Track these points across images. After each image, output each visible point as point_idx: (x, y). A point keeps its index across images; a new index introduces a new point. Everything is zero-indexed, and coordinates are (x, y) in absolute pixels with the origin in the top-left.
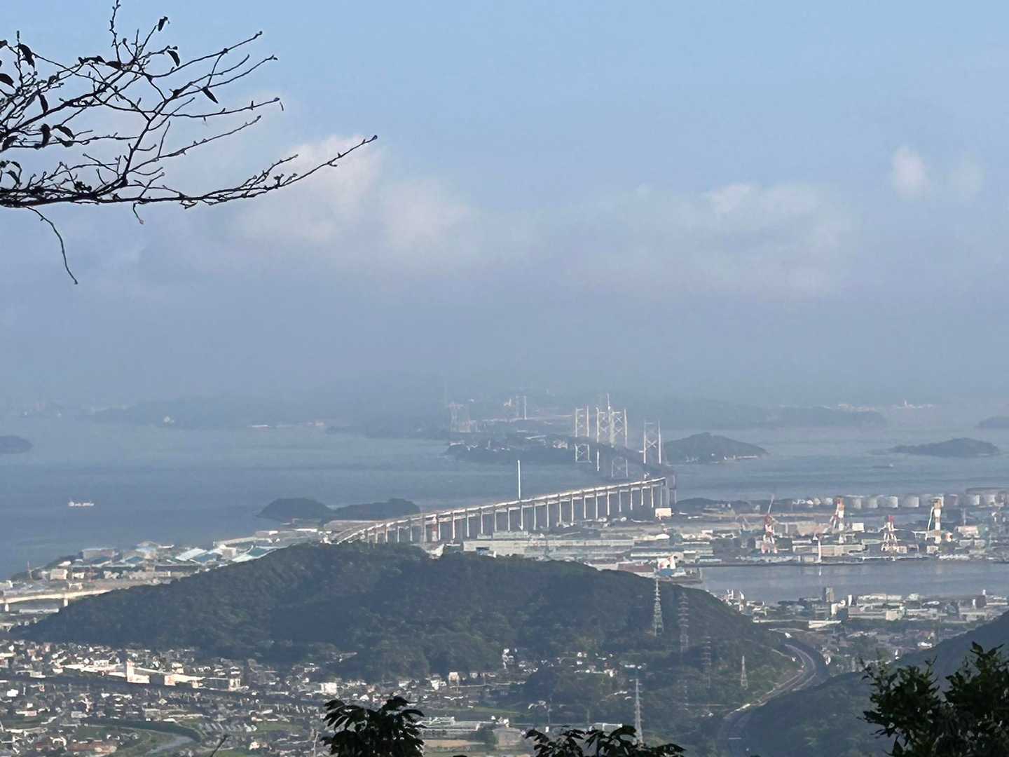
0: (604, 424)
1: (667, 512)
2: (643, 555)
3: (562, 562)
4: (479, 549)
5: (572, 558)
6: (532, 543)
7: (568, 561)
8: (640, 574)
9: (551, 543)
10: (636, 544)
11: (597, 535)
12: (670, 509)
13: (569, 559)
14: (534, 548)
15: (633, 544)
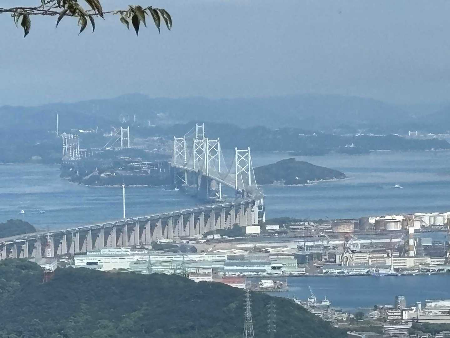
0: (200, 152)
1: (256, 230)
2: (235, 268)
3: (164, 275)
4: (88, 263)
5: (173, 272)
6: (135, 258)
7: (168, 274)
8: (233, 285)
9: (153, 259)
10: (229, 258)
11: (194, 250)
12: (259, 227)
13: (169, 272)
14: (137, 262)
15: (225, 258)
